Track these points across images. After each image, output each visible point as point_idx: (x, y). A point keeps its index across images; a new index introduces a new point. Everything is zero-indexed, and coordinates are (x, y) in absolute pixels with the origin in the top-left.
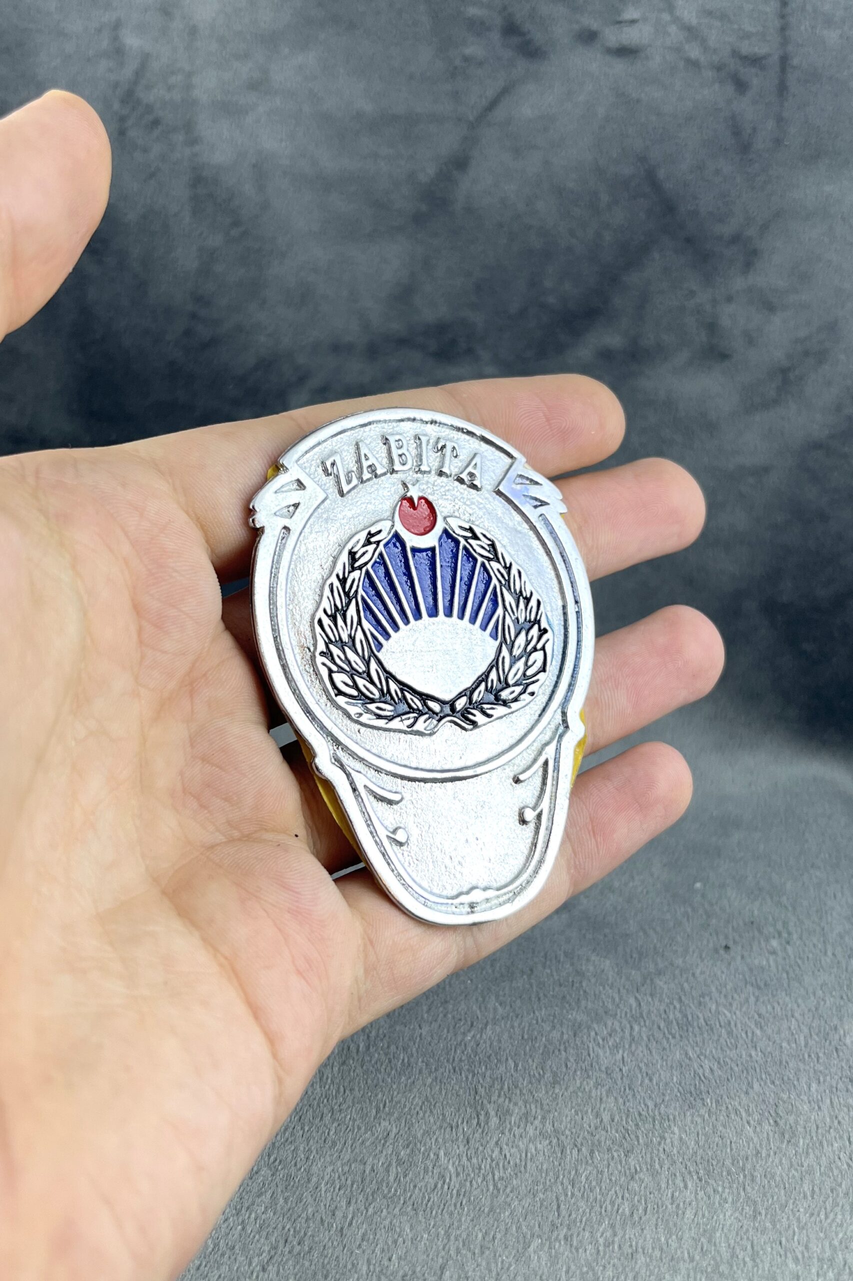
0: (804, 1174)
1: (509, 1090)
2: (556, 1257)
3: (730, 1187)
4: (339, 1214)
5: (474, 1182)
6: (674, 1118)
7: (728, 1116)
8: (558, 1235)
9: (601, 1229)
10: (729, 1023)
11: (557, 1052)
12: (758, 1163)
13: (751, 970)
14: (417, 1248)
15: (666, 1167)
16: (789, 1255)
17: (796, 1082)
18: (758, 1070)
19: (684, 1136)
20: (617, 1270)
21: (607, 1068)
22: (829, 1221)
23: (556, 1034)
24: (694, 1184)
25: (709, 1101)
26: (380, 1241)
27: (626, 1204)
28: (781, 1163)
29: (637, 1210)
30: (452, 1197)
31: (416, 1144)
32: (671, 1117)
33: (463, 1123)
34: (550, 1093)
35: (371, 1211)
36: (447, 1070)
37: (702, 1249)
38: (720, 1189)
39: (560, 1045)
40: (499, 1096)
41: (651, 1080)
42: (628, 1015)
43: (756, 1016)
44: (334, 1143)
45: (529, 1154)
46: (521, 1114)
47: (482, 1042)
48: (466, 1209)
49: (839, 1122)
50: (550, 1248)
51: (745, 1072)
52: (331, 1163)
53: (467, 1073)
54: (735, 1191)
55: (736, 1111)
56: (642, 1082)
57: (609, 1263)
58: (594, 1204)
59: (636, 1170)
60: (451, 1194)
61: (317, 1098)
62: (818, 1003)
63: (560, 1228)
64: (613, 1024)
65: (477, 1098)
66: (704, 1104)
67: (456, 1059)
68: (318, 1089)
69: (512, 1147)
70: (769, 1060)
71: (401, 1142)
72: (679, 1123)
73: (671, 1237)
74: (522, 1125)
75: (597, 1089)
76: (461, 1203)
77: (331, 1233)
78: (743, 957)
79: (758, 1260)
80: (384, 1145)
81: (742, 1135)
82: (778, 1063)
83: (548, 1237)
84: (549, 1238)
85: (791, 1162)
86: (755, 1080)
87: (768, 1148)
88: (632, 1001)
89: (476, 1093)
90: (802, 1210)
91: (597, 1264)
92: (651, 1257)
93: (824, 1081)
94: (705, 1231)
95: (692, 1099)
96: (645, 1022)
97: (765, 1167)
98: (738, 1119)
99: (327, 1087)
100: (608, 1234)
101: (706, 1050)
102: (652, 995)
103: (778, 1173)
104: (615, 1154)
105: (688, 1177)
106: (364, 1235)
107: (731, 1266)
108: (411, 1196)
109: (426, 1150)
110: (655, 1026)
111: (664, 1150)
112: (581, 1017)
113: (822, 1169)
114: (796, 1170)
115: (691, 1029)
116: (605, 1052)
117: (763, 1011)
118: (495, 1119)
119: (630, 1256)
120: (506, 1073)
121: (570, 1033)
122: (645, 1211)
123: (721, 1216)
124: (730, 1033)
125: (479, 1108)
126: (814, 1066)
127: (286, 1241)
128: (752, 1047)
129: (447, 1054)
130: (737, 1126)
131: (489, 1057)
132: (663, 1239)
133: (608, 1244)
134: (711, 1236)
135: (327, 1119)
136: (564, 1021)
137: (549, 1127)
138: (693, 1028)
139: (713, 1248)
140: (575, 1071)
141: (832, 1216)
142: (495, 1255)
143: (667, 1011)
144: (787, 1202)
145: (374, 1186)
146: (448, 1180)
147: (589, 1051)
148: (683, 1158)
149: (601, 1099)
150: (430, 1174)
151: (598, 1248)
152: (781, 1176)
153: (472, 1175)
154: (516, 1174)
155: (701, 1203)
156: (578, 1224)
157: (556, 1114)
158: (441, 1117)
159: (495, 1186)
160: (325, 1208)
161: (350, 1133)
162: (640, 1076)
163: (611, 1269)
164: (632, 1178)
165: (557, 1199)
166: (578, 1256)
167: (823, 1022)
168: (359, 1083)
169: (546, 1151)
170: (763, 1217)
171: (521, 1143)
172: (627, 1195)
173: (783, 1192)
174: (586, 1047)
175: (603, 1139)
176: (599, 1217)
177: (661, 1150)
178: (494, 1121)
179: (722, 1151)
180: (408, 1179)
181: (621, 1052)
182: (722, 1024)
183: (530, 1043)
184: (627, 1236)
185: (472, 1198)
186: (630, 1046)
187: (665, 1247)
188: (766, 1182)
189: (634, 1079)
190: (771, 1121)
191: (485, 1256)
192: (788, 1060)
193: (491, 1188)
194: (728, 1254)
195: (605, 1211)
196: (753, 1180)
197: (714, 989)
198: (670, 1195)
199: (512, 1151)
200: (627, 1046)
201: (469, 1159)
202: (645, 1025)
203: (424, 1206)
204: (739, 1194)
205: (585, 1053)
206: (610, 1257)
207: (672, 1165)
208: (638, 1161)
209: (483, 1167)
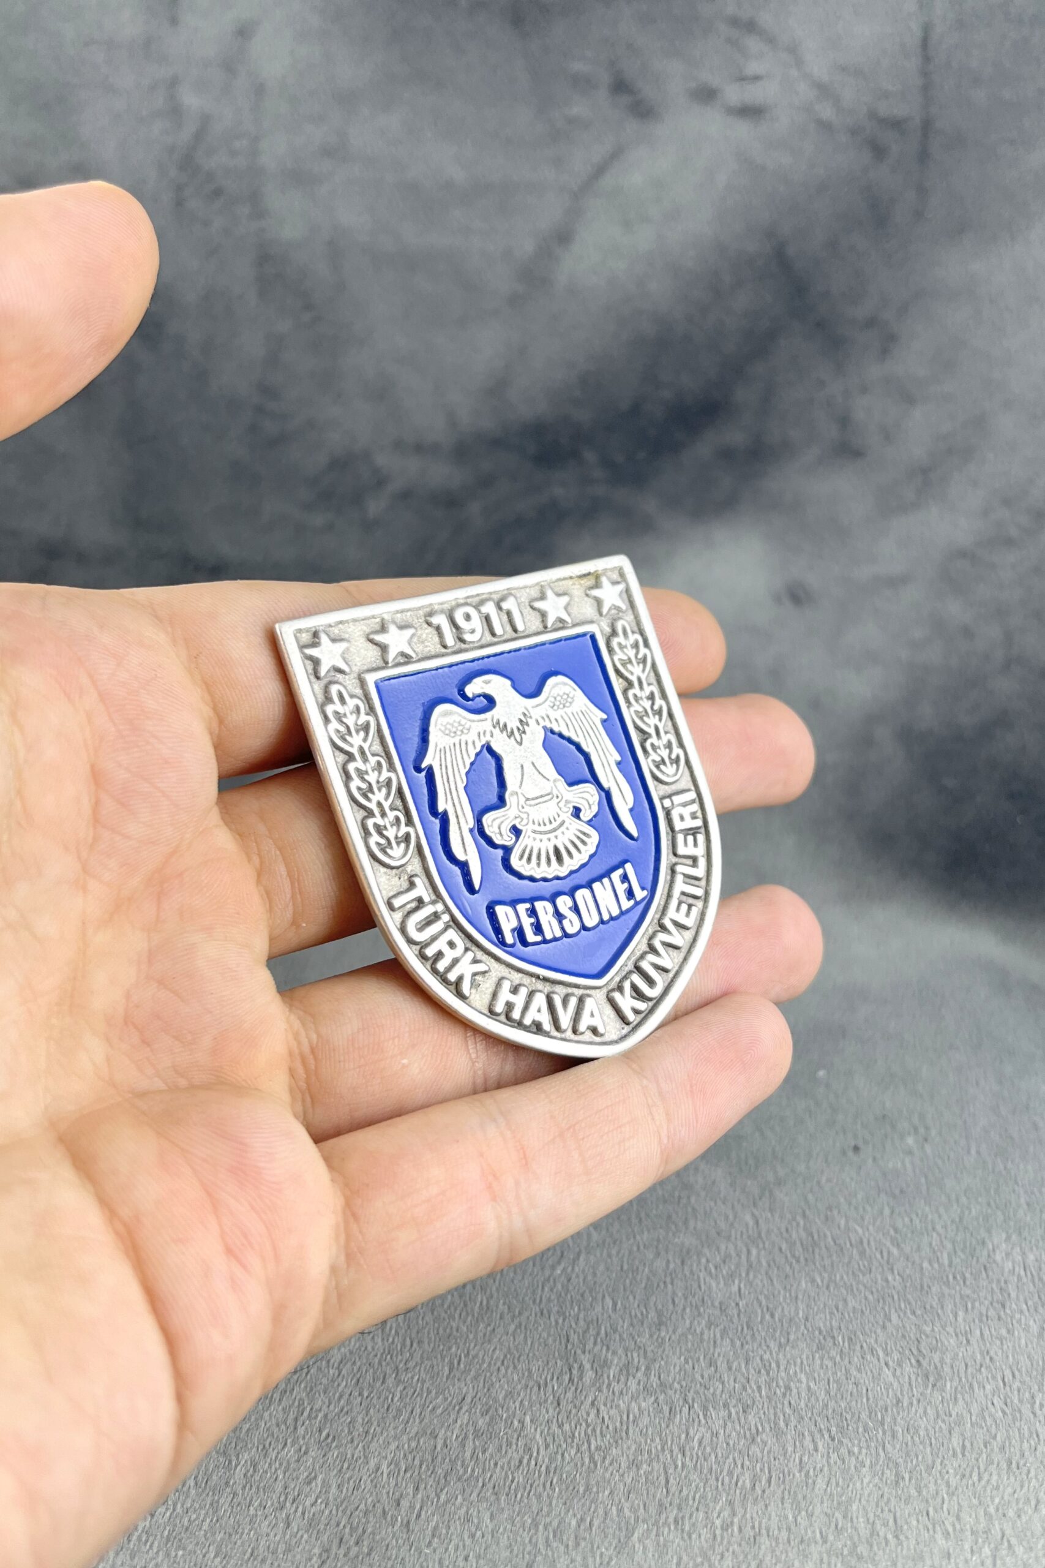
0: (953, 1425)
1: (606, 1336)
2: (665, 1545)
3: (868, 1447)
4: (405, 1503)
5: (566, 1455)
6: (802, 1363)
7: (863, 1358)
8: (667, 1518)
9: (718, 1508)
10: (861, 1242)
11: (662, 1285)
12: (898, 1413)
13: (884, 1174)
14: (498, 1544)
15: (793, 1424)
16: (938, 1528)
17: (940, 1311)
18: (896, 1297)
19: (812, 1384)
20: (737, 1558)
21: (721, 1303)
22: (983, 1482)
23: (660, 1264)
24: (826, 1445)
25: (840, 1338)
26: (454, 1537)
27: (747, 1475)
28: (925, 1412)
29: (760, 1482)
30: (540, 1476)
31: (496, 1410)
32: (799, 1361)
33: (552, 1379)
34: (655, 1337)
35: (443, 1497)
36: (533, 1315)
37: (836, 1526)
38: (856, 1450)
39: (665, 1276)
40: (595, 1343)
41: (772, 1316)
42: (745, 1236)
43: (892, 1232)
44: (399, 1411)
45: (631, 1416)
46: (621, 1365)
47: (574, 1276)
48: (557, 1489)
49: (991, 1359)
50: (657, 1535)
51: (881, 1301)
52: (395, 1438)
53: (557, 1316)
54: (873, 1452)
55: (872, 1350)
56: (763, 1318)
57: (728, 1550)
58: (709, 1477)
59: (757, 1430)
60: (539, 1471)
61: (379, 1355)
62: (963, 1212)
63: (669, 1509)
64: (727, 1247)
65: (569, 1347)
66: (834, 1344)
67: (544, 1297)
68: (380, 1343)
69: (612, 1407)
70: (908, 1285)
71: (479, 1407)
72: (807, 1368)
73: (800, 1512)
74: (623, 1379)
75: (710, 1329)
76: (552, 1482)
77: (396, 1528)
78: (874, 1159)
79: (902, 1537)
80: (458, 1412)
81: (879, 1380)
82: (919, 1287)
83: (655, 1521)
84: (656, 1523)
85: (937, 1412)
86: (893, 1311)
87: (910, 1395)
88: (748, 1218)
89: (568, 1341)
90: (951, 1471)
91: (714, 1551)
92: (777, 1539)
93: (973, 1308)
94: (839, 1504)
95: (821, 1338)
96: (764, 1243)
97: (908, 1419)
98: (875, 1361)
99: (391, 1340)
100: (726, 1514)
101: (835, 1276)
102: (771, 1210)
103: (923, 1426)
104: (733, 1411)
105: (817, 1436)
106: (435, 1528)
107: (871, 1546)
108: (491, 1476)
109: (508, 1417)
110: (776, 1249)
111: (790, 1403)
112: (689, 1241)
113: (974, 1418)
114: (943, 1421)
115: (817, 1251)
116: (718, 1283)
117: (899, 1224)
118: (590, 1372)
119: (752, 1539)
120: (603, 1314)
121: (677, 1261)
122: (769, 1481)
123: (858, 1485)
124: (862, 1253)
125: (571, 1360)
126: (961, 1289)
127: (341, 1540)
128: (889, 1269)
129: (534, 1293)
130: (874, 1371)
131: (582, 1295)
132: (790, 1517)
133: (725, 1527)
134: (846, 1508)
135: (390, 1381)
136: (670, 1246)
137: (654, 1380)
138: (820, 1249)
139: (849, 1525)
140: (684, 1309)
141: (986, 1477)
142: (592, 1547)
143: (790, 1229)
144: (934, 1462)
145: (446, 1466)
146: (535, 1454)
147: (699, 1282)
148: (812, 1414)
149: (715, 1342)
150: (514, 1447)
151: (714, 1531)
152: (927, 1430)
153: (564, 1446)
154: (617, 1442)
155: (835, 1468)
156: (691, 1502)
157: (663, 1363)
158: (526, 1374)
159: (591, 1458)
160: (388, 1497)
161: (419, 1399)
162: (759, 1311)
163: (730, 1558)
164: (753, 1440)
165: (666, 1473)
166: (691, 1543)
167: (968, 1235)
168: (429, 1333)
169: (651, 1410)
170: (907, 1483)
171: (621, 1402)
172: (747, 1463)
173: (928, 1450)
174: (696, 1277)
175: (718, 1392)
176: (714, 1492)
177: (786, 1403)
178: (589, 1375)
179: (857, 1401)
180: (487, 1455)
181: (737, 1282)
182: (853, 1241)
183: (630, 1275)
184: (748, 1516)
185: (564, 1476)
186: (747, 1274)
187: (793, 1527)
188: (909, 1438)
189: (753, 1316)
190: (913, 1361)
191: (580, 1549)
192: (930, 1284)
193: (587, 1461)
194: (867, 1532)
195: (722, 1484)
196: (894, 1436)
197: (842, 1200)
198: (797, 1460)
199: (612, 1412)
200: (744, 1275)
201: (560, 1426)
202: (764, 1248)
203: (507, 1489)
204: (878, 1454)
205: (695, 1285)
206: (729, 1542)
207: (800, 1422)
208: (760, 1418)
209: (577, 1434)
